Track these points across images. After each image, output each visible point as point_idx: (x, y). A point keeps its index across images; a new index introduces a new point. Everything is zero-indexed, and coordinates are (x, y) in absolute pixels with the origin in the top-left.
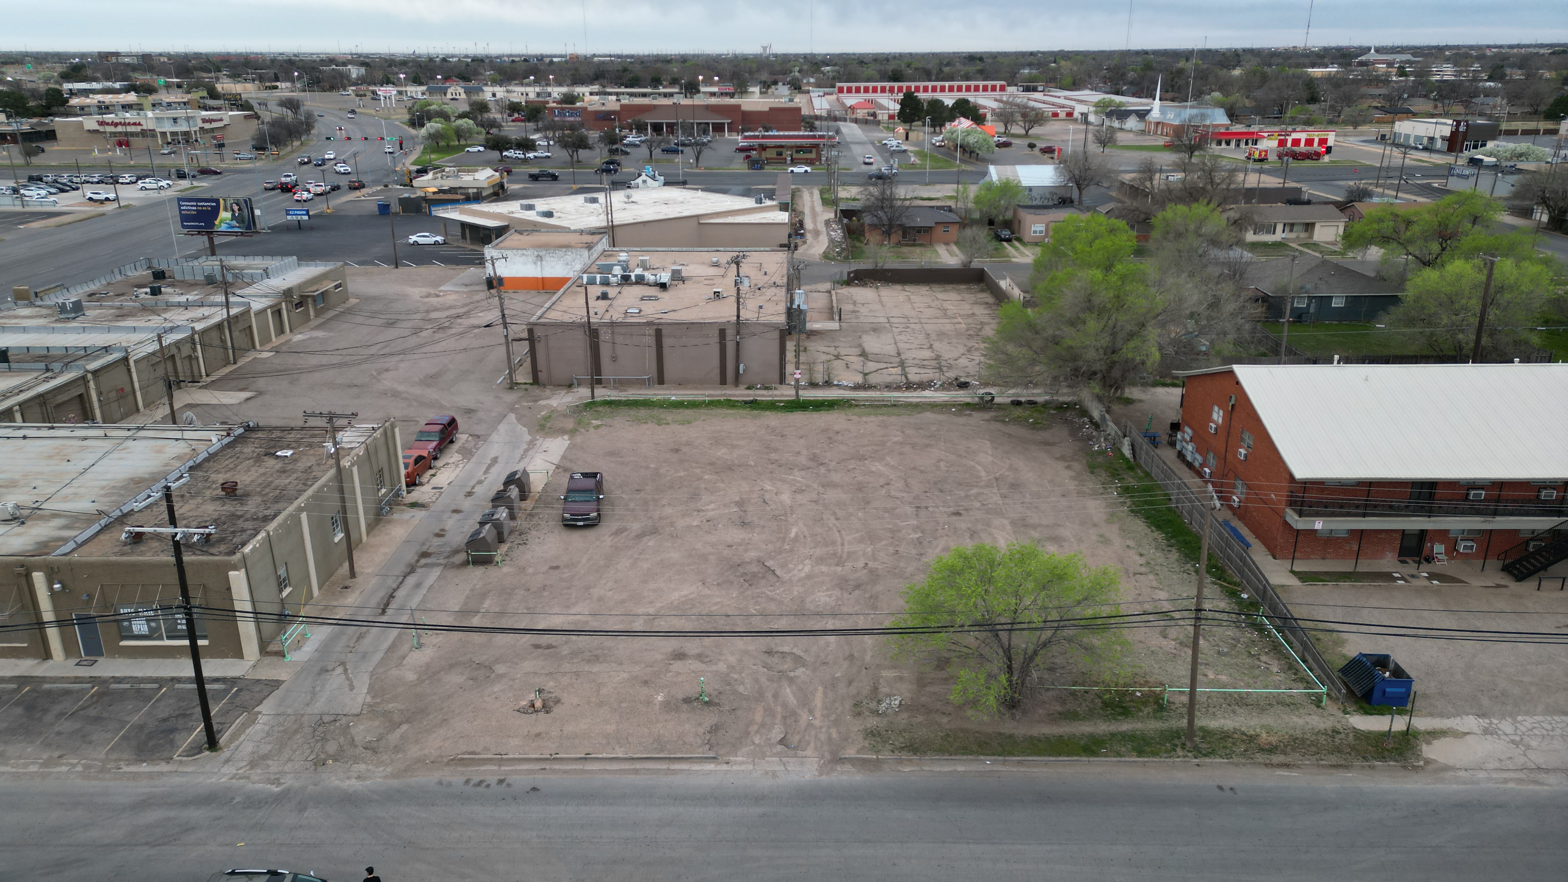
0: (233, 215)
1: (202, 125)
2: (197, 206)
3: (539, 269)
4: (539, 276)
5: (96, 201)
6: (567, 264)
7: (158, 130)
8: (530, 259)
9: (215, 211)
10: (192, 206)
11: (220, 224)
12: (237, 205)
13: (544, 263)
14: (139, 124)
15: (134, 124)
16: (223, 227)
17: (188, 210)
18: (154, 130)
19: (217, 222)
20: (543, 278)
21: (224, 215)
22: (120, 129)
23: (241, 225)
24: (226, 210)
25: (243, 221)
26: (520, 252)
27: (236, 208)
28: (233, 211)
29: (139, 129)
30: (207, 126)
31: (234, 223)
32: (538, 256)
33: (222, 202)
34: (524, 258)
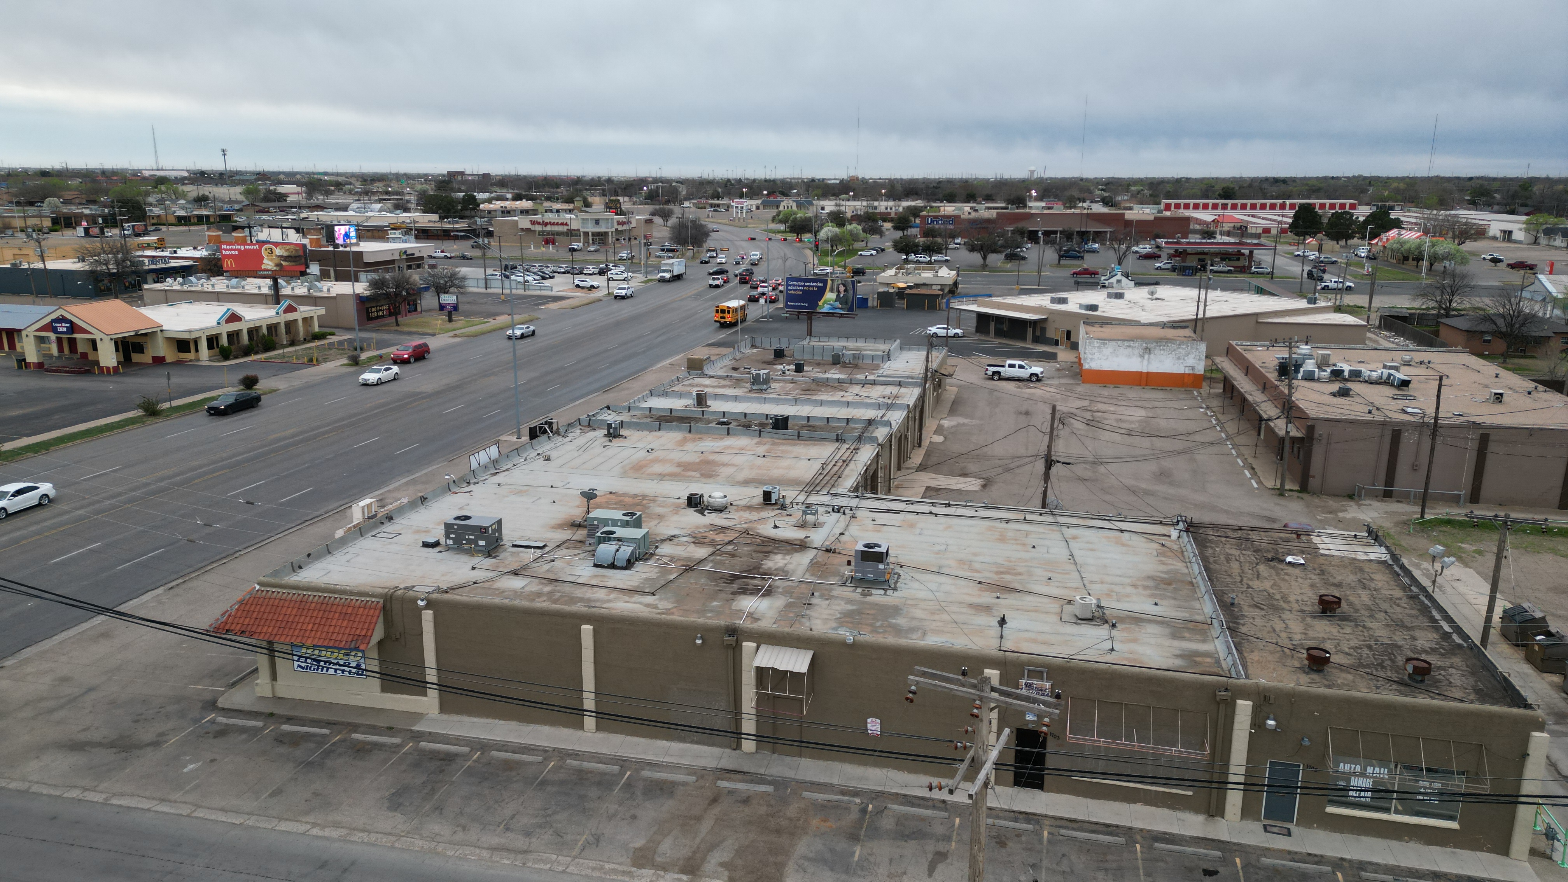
0: (838, 296)
1: (616, 226)
2: (804, 286)
3: (1145, 362)
4: (1145, 370)
5: (583, 288)
6: (1179, 358)
7: (582, 230)
8: (1136, 352)
9: (821, 292)
10: (799, 286)
11: (823, 304)
12: (844, 285)
13: (1152, 356)
14: (566, 224)
15: (562, 224)
16: (826, 309)
17: (795, 290)
18: (578, 230)
19: (820, 303)
20: (1148, 373)
21: (830, 296)
22: (549, 228)
23: (844, 307)
24: (832, 291)
25: (846, 303)
26: (1126, 343)
27: (842, 288)
28: (839, 291)
29: (565, 228)
30: (620, 228)
31: (838, 304)
32: (1146, 348)
33: (829, 282)
34: (1130, 350)
